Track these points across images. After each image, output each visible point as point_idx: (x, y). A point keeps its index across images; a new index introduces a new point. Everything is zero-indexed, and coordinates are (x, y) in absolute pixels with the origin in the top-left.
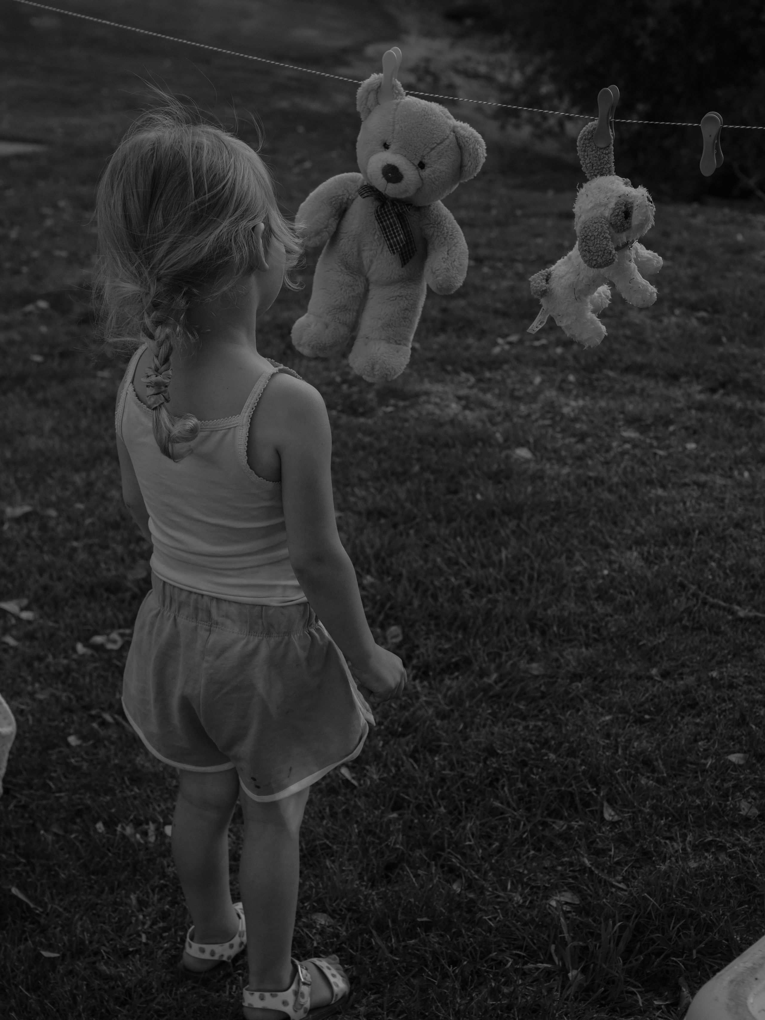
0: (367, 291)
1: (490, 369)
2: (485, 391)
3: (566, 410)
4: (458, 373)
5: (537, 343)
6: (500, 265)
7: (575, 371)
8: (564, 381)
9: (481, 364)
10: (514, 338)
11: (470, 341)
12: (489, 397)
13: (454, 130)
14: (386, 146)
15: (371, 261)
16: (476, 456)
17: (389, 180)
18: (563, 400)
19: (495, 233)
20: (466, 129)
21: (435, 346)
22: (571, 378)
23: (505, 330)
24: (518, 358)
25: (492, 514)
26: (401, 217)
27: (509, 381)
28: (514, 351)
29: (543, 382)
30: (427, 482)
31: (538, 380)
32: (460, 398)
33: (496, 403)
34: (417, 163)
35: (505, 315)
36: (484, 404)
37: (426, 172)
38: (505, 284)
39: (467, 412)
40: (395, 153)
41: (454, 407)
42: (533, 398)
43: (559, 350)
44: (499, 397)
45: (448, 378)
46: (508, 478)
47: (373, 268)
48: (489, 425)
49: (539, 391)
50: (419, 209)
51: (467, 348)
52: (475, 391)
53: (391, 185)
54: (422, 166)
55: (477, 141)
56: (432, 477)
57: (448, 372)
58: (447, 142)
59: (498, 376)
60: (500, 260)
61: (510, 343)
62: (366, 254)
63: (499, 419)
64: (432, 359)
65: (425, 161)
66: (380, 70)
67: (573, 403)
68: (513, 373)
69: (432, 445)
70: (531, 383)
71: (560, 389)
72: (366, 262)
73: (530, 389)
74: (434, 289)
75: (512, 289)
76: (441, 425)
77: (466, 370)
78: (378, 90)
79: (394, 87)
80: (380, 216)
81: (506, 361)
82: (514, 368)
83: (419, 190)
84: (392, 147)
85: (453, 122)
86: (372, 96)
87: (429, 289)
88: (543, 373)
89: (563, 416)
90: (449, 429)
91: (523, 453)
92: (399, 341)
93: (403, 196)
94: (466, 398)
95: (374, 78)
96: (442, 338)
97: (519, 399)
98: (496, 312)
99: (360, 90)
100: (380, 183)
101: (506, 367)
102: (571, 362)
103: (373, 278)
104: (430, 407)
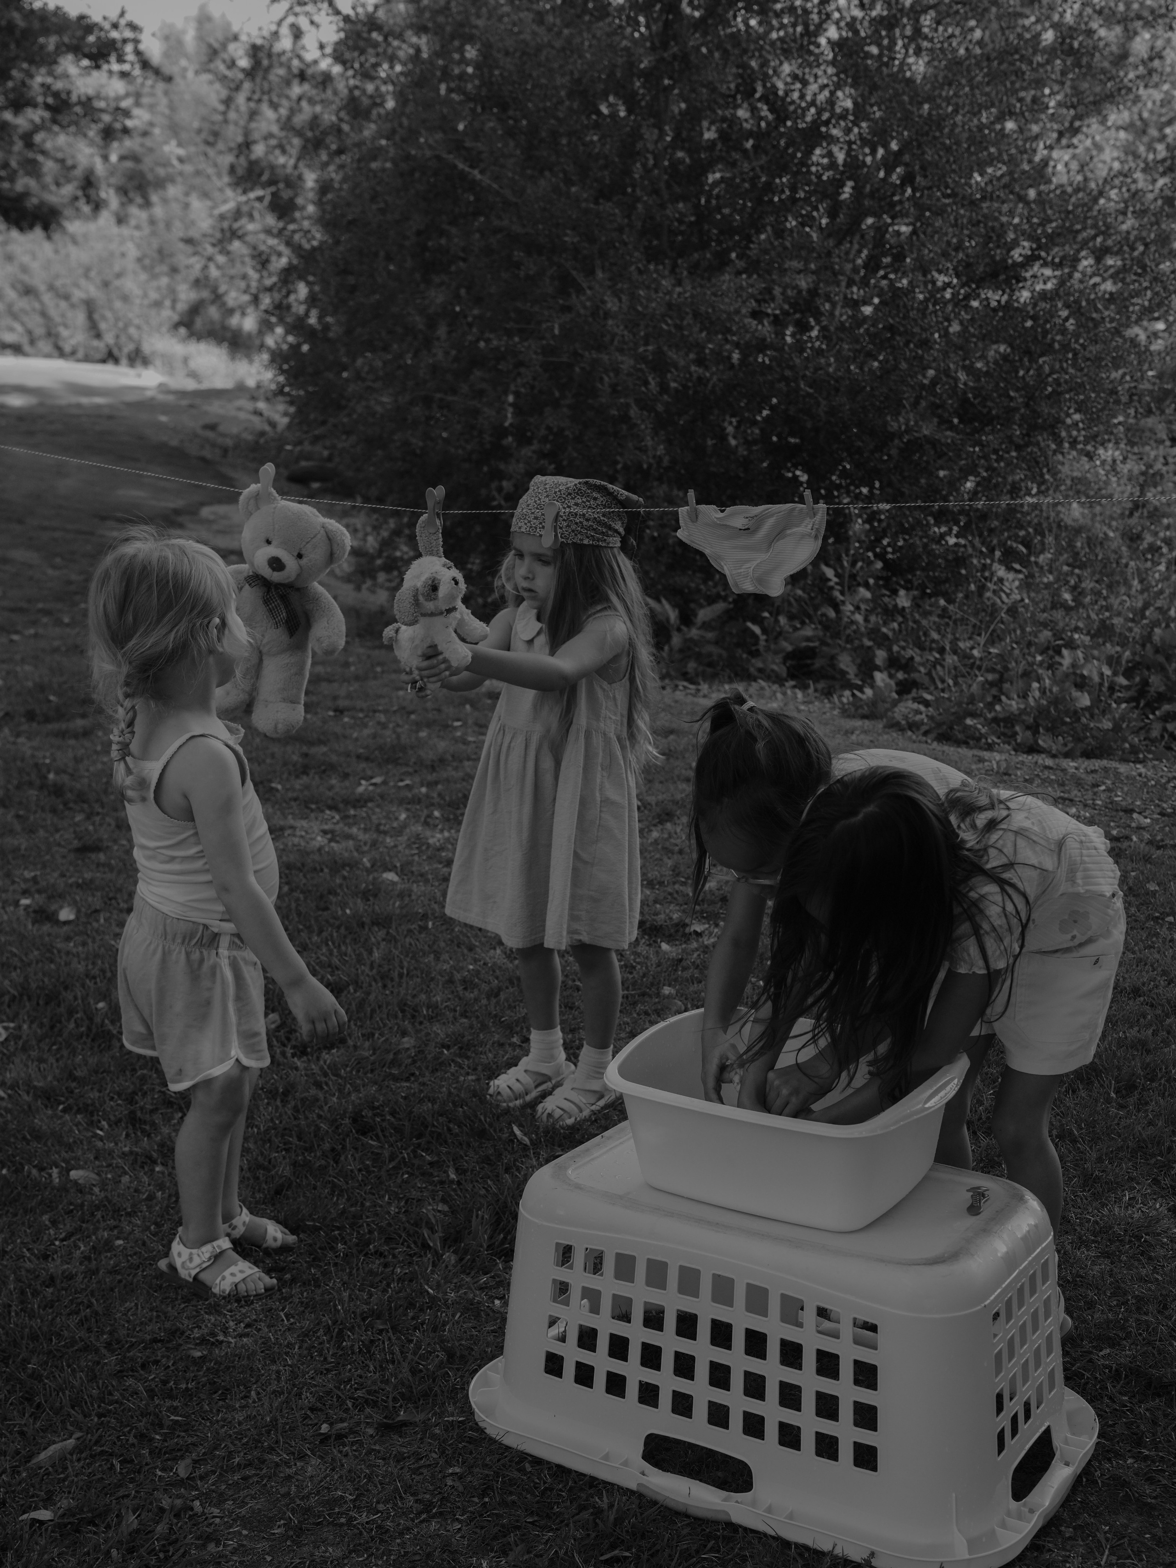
1: (355, 807)
2: (350, 826)
3: (431, 841)
4: (323, 811)
5: (401, 784)
6: (361, 715)
7: (440, 807)
8: (429, 816)
9: (347, 802)
10: (377, 780)
11: (334, 782)
12: (354, 830)
13: (323, 526)
14: (269, 542)
15: (262, 637)
16: (344, 878)
17: (274, 569)
18: (428, 833)
19: (355, 686)
20: (333, 524)
21: (298, 787)
22: (437, 814)
23: (369, 773)
24: (382, 796)
25: (362, 925)
27: (374, 817)
28: (379, 790)
29: (408, 817)
30: (297, 900)
31: (403, 816)
32: (325, 832)
33: (362, 836)
34: (296, 554)
35: (367, 759)
36: (349, 837)
37: (304, 561)
38: (366, 732)
39: (333, 844)
40: (277, 547)
41: (320, 840)
42: (400, 831)
43: (424, 790)
44: (366, 830)
45: (313, 815)
46: (375, 896)
47: (265, 641)
48: (356, 854)
49: (404, 826)
50: (298, 590)
51: (331, 788)
52: (341, 825)
53: (276, 574)
54: (300, 556)
55: (341, 531)
56: (301, 896)
57: (312, 810)
58: (319, 536)
59: (363, 812)
60: (362, 710)
61: (375, 784)
62: (258, 631)
63: (366, 848)
64: (295, 799)
65: (302, 552)
66: (257, 481)
67: (439, 836)
68: (377, 810)
69: (300, 870)
70: (397, 819)
71: (426, 823)
72: (258, 637)
73: (395, 825)
75: (374, 736)
76: (308, 854)
77: (330, 808)
78: (257, 497)
79: (270, 494)
80: (266, 601)
81: (371, 800)
82: (378, 806)
83: (299, 575)
84: (274, 543)
85: (322, 519)
86: (252, 502)
88: (408, 810)
89: (429, 846)
90: (317, 857)
91: (391, 876)
92: (293, 700)
93: (286, 581)
94: (332, 832)
95: (253, 487)
96: (305, 779)
97: (385, 833)
98: (359, 757)
99: (242, 498)
100: (266, 572)
101: (370, 805)
102: (437, 800)
103: (265, 650)
104: (296, 840)
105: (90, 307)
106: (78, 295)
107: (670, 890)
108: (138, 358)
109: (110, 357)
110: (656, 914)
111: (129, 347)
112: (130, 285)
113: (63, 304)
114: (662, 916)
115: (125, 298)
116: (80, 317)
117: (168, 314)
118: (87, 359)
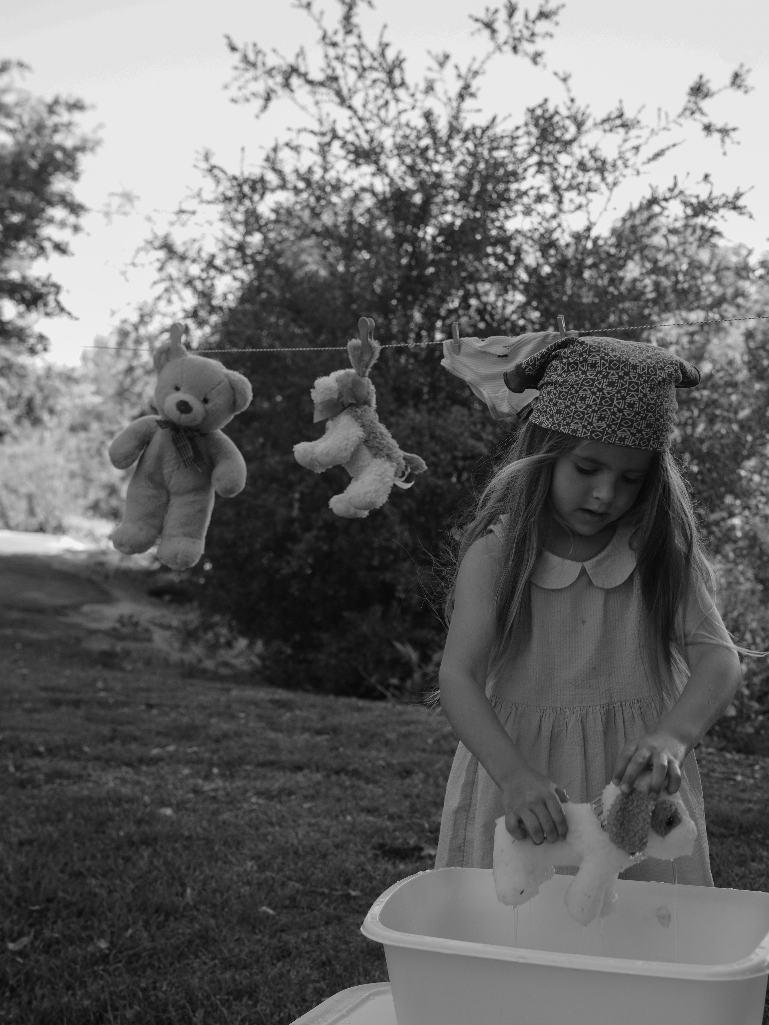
0: (168, 500)
13: (227, 376)
14: (177, 389)
15: (170, 477)
17: (182, 412)
20: (237, 376)
21: (103, 750)
25: (132, 844)
26: (191, 439)
31: (187, 772)
34: (202, 399)
37: (209, 406)
40: (185, 392)
41: (112, 784)
47: (172, 482)
48: (139, 794)
53: (184, 416)
55: (243, 383)
58: (223, 384)
62: (167, 470)
65: (208, 397)
69: (87, 803)
72: (166, 478)
74: (220, 493)
80: (175, 441)
83: (205, 419)
84: (182, 389)
85: (226, 370)
86: (163, 356)
87: (216, 494)
92: (194, 535)
93: (193, 424)
100: (175, 416)
103: (173, 490)
105: (30, 498)
106: (23, 490)
107: (408, 821)
108: (60, 530)
109: (41, 529)
110: (395, 838)
111: (53, 523)
112: (58, 484)
113: (13, 497)
114: (400, 841)
115: (54, 492)
116: (23, 505)
117: (82, 502)
118: (26, 530)
